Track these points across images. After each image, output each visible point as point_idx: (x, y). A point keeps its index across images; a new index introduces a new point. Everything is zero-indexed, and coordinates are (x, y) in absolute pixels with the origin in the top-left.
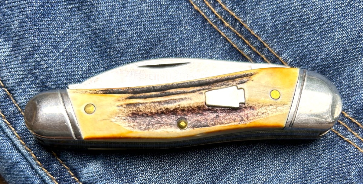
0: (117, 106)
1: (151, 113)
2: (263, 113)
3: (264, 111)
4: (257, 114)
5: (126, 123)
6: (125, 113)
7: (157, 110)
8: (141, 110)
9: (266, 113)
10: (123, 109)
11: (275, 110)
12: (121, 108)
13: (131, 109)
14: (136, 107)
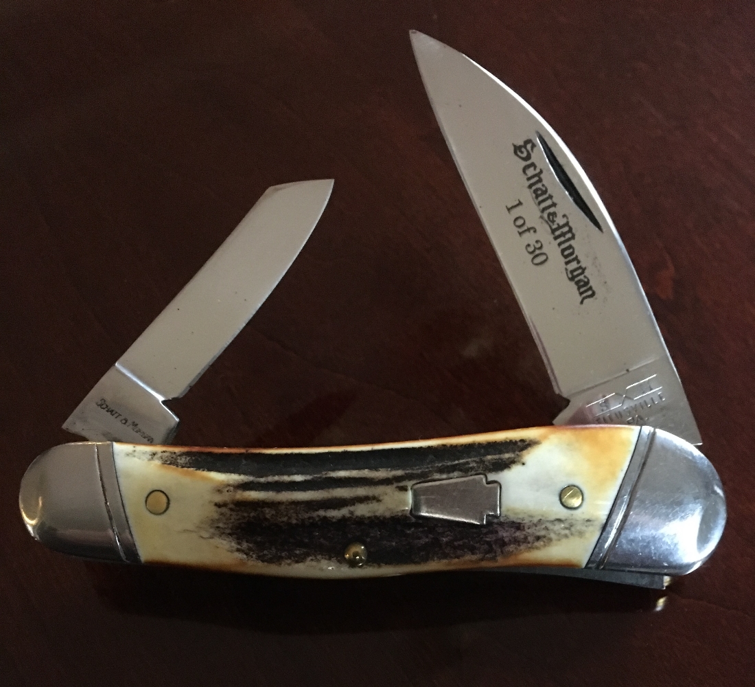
0: (216, 505)
1: (289, 524)
2: (538, 538)
3: (542, 533)
4: (526, 538)
5: (233, 545)
6: (231, 521)
7: (303, 520)
8: (268, 516)
9: (544, 537)
10: (229, 513)
11: (567, 532)
12: (224, 510)
13: (245, 514)
14: (256, 511)
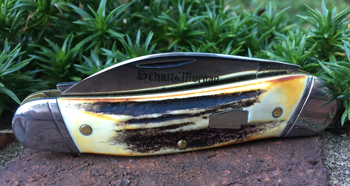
0: (116, 131)
1: (152, 136)
2: (261, 130)
5: (126, 146)
6: (124, 137)
9: (264, 129)
10: (123, 134)
11: (273, 126)
12: (120, 133)
14: (136, 132)
